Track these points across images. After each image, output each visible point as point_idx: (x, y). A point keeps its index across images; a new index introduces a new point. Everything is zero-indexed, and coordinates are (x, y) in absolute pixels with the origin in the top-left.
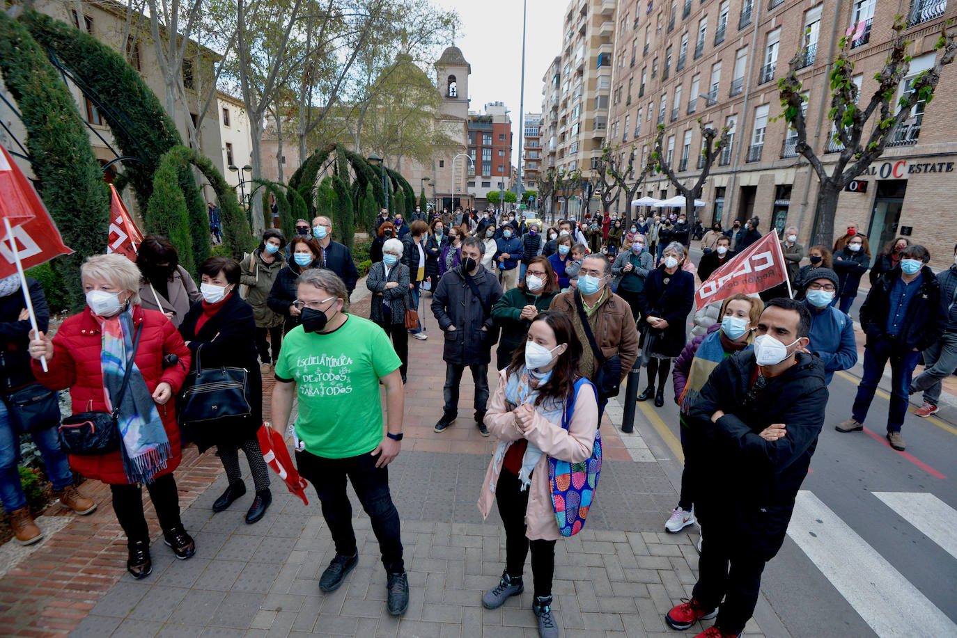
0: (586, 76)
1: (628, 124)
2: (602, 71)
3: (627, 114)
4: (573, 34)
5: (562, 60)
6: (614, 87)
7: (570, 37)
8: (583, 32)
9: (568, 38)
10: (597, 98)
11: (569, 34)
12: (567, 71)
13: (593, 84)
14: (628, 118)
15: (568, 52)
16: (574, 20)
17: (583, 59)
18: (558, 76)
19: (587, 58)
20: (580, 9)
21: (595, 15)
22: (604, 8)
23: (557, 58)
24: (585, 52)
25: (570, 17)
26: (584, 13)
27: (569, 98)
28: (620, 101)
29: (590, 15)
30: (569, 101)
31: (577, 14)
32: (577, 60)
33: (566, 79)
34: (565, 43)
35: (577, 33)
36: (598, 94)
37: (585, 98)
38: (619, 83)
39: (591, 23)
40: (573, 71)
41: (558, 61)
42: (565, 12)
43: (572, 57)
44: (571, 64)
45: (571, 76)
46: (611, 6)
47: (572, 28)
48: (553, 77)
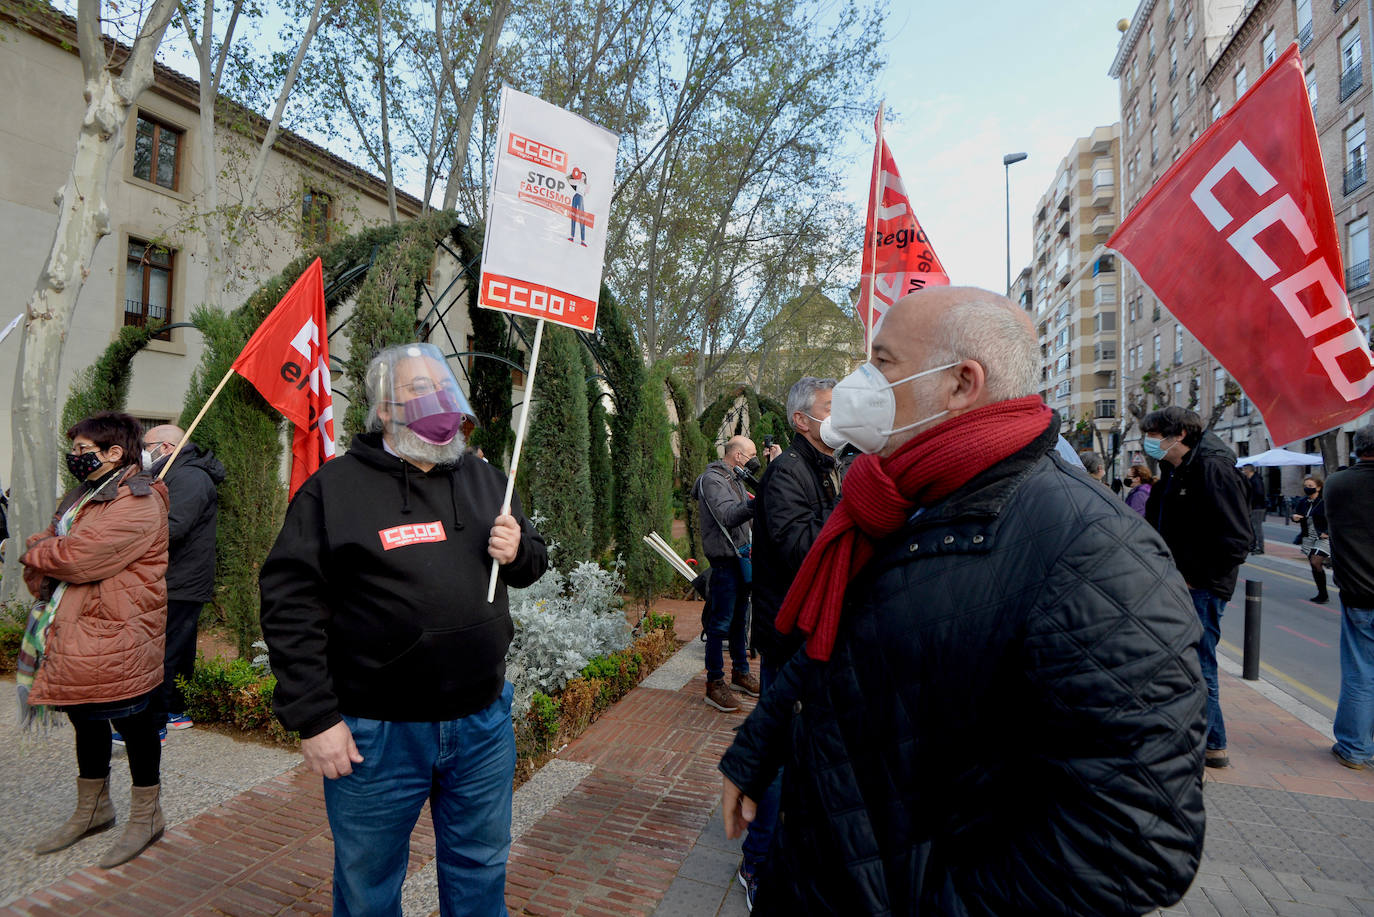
0: (1076, 288)
1: (1158, 347)
2: (1101, 279)
3: (1156, 332)
4: (1048, 237)
5: (1034, 272)
6: (1127, 298)
7: (1045, 241)
8: (1065, 232)
9: (1041, 242)
10: (1097, 317)
11: (1043, 238)
12: (1043, 285)
13: (1087, 298)
14: (1158, 339)
15: (1043, 261)
16: (1050, 219)
17: (1069, 266)
18: (1029, 295)
19: (1075, 264)
20: (1058, 203)
21: (1083, 209)
22: (1096, 198)
23: (1025, 270)
24: (1070, 257)
25: (1042, 216)
26: (1065, 207)
27: (1050, 320)
28: (1139, 317)
29: (1074, 209)
30: (1050, 326)
31: (1053, 212)
32: (1059, 269)
33: (1042, 295)
34: (1036, 249)
35: (1055, 235)
36: (1097, 311)
37: (1076, 317)
38: (1135, 291)
39: (1077, 218)
40: (1052, 284)
41: (1027, 274)
42: (1034, 211)
43: (1050, 266)
44: (1049, 275)
45: (1051, 290)
46: (1107, 194)
47: (1046, 230)
48: (1020, 294)
